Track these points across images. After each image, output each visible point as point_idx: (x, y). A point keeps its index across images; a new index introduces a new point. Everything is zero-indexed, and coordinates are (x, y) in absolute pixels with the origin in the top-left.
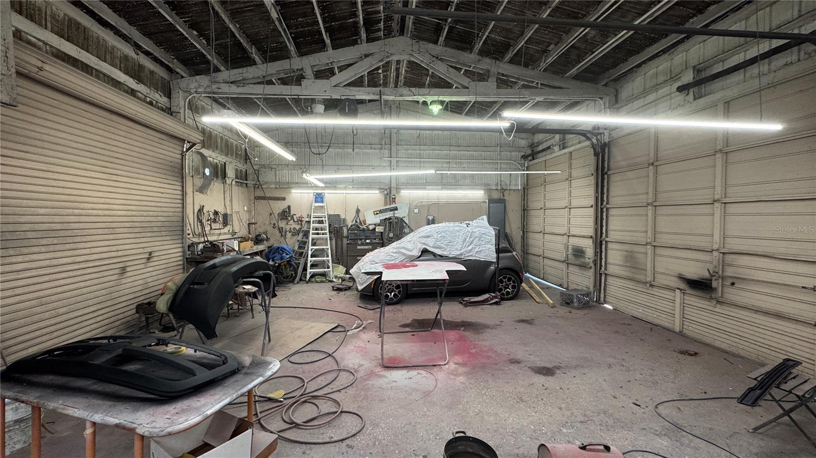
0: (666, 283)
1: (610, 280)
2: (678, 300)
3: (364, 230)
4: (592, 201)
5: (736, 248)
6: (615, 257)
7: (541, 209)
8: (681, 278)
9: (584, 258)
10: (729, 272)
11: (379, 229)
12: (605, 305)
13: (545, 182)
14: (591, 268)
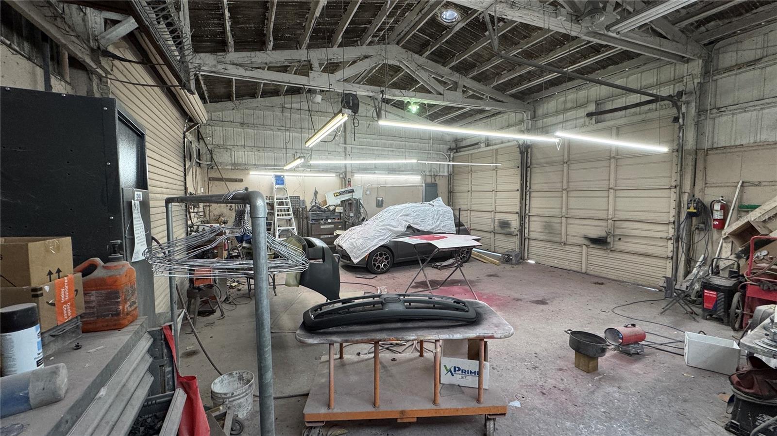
0: (575, 241)
1: (532, 243)
2: (584, 252)
3: (325, 211)
4: (518, 187)
5: (623, 217)
6: (535, 227)
7: (468, 191)
8: (586, 238)
9: (510, 228)
10: (618, 232)
11: (339, 210)
12: (529, 261)
13: (471, 171)
14: (517, 235)
